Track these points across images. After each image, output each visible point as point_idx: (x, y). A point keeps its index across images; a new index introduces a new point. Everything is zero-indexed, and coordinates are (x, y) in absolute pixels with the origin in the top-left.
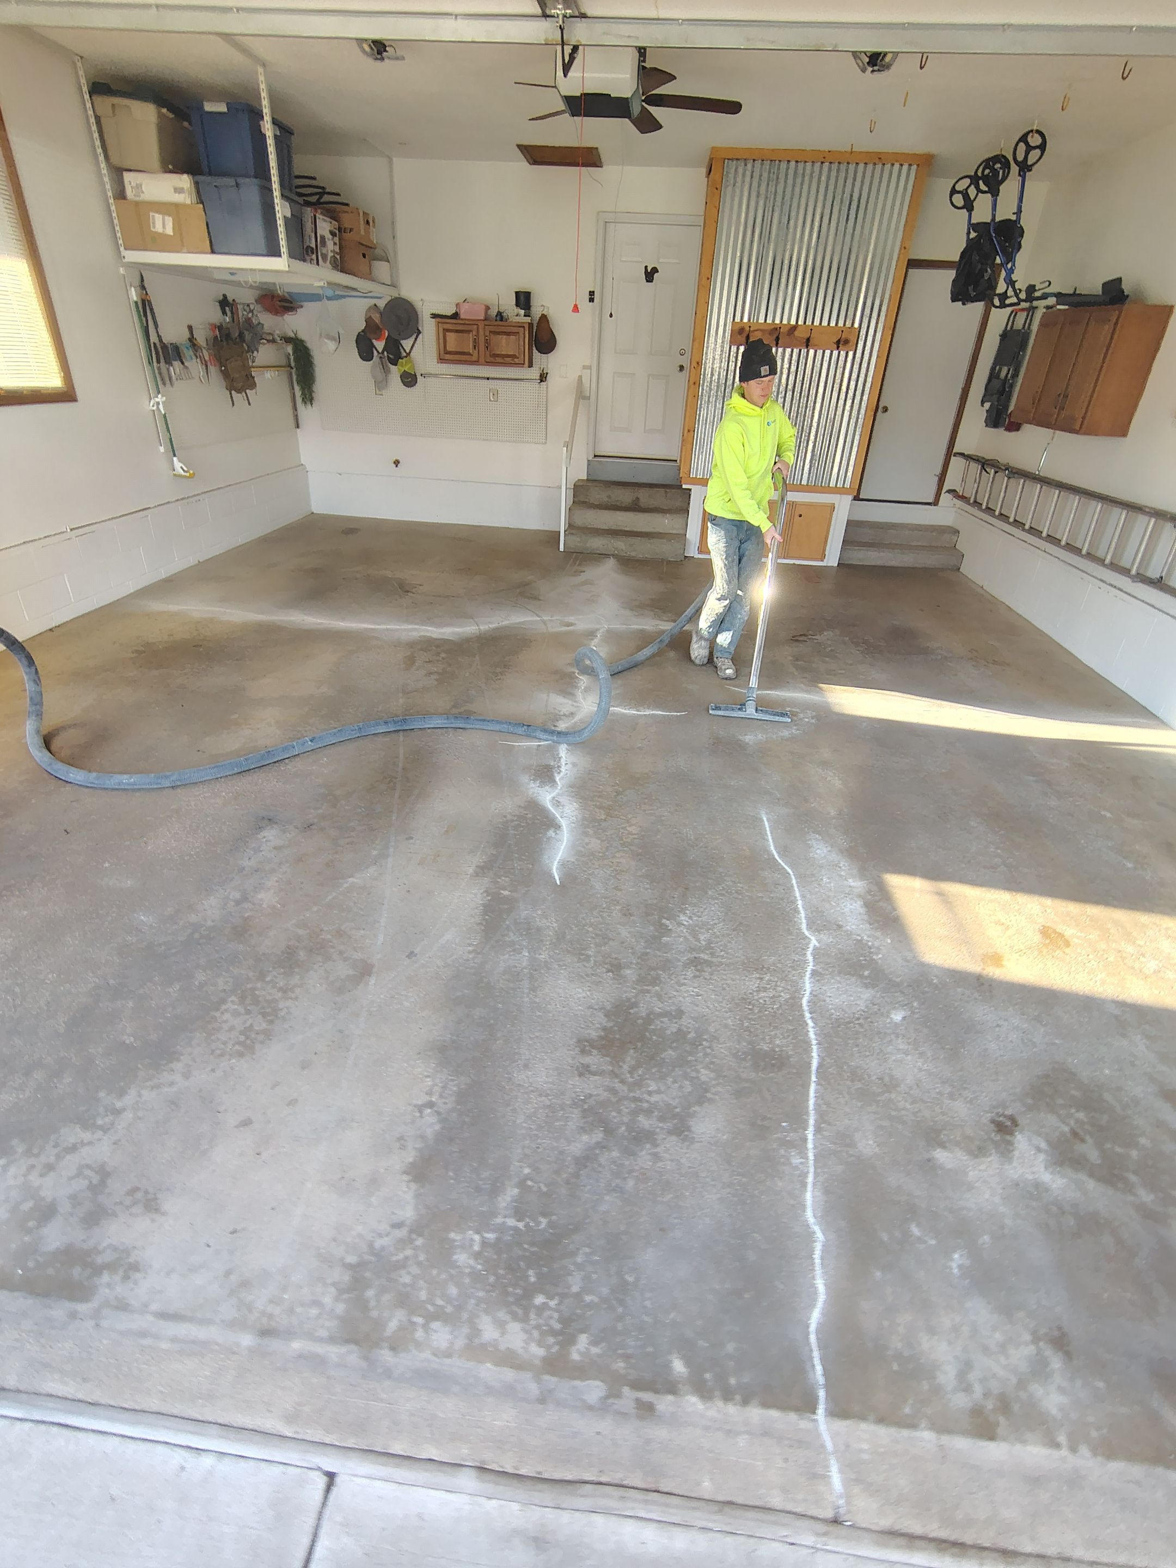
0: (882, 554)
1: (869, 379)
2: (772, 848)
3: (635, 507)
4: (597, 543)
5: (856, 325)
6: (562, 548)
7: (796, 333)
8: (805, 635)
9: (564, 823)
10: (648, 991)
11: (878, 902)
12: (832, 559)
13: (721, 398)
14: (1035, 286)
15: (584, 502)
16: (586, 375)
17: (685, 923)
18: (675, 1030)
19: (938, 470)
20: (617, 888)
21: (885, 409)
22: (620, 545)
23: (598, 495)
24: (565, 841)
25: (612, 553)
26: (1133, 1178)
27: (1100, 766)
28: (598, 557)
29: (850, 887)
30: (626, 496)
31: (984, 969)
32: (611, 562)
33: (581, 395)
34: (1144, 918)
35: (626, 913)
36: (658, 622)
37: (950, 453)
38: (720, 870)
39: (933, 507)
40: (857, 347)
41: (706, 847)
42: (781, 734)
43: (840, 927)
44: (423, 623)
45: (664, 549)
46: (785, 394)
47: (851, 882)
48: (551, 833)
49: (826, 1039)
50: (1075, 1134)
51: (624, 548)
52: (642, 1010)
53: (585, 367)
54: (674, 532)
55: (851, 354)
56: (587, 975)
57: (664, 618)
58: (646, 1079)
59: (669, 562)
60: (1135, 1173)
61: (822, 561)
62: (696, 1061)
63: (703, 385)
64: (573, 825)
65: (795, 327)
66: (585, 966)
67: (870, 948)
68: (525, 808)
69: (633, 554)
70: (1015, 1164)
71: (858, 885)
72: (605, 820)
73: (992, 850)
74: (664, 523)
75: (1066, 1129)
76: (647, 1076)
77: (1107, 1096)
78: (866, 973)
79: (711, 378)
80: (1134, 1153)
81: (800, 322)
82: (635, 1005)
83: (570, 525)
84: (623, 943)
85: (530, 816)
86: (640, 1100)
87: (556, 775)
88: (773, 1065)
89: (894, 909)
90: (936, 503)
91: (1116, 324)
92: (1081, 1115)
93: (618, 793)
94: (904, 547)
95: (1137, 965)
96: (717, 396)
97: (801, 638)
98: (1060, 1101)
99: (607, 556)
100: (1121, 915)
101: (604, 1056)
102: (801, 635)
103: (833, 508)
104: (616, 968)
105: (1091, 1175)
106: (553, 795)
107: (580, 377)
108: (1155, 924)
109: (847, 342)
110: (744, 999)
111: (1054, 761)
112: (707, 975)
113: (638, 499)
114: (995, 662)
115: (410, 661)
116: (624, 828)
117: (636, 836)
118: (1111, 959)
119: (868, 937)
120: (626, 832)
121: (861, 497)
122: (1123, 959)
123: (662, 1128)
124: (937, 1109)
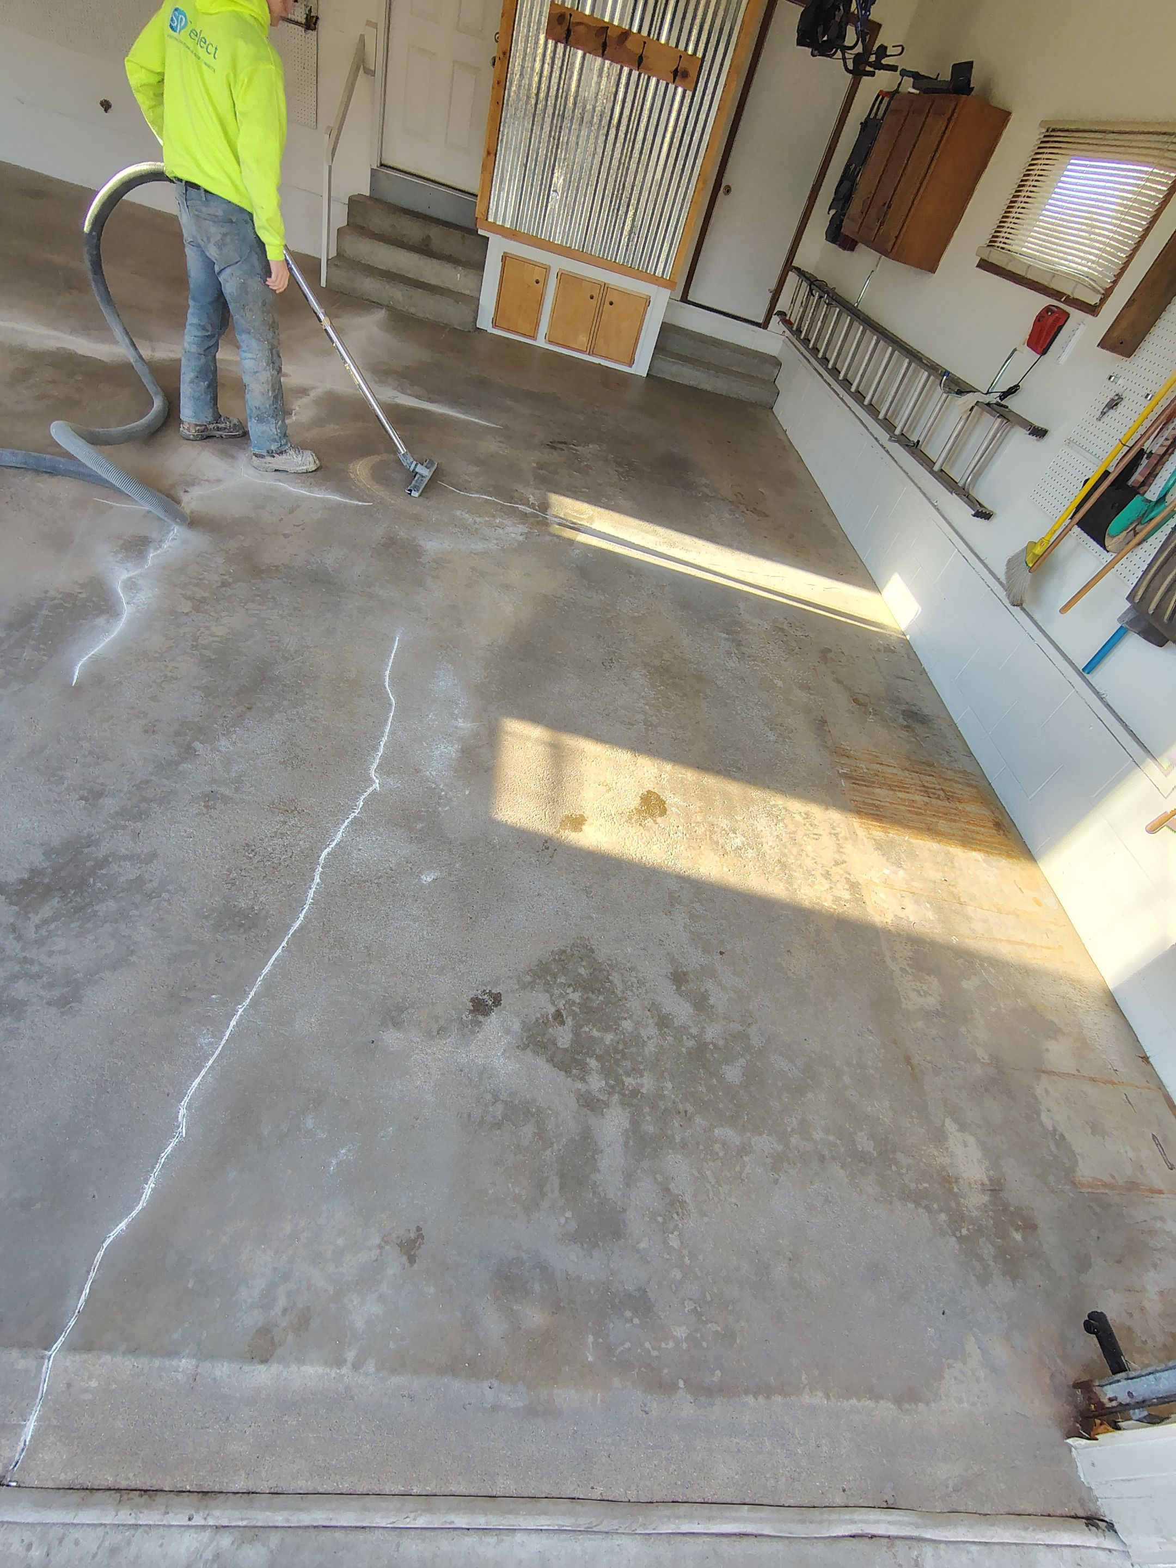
0: (698, 373)
1: (706, 137)
2: (387, 673)
3: (424, 249)
4: (369, 286)
5: (700, 55)
6: (323, 284)
7: (629, 44)
8: (565, 443)
9: (127, 611)
10: (124, 828)
11: (480, 747)
12: (641, 368)
13: (531, 115)
14: (886, 48)
15: (362, 228)
16: (370, 34)
17: (223, 749)
18: (132, 877)
19: (773, 285)
20: (154, 699)
21: (728, 190)
22: (397, 294)
23: (380, 221)
24: (115, 633)
25: (386, 304)
26: (593, 1063)
27: (799, 633)
28: (364, 304)
29: (456, 727)
30: (414, 231)
31: (558, 832)
32: (381, 314)
33: (360, 64)
34: (755, 793)
35: (150, 730)
36: (399, 394)
37: (788, 266)
38: (307, 691)
39: (761, 330)
40: (696, 86)
41: (303, 663)
42: (473, 546)
43: (418, 771)
44: (73, 331)
45: (451, 312)
46: (608, 131)
47: (461, 723)
48: (101, 621)
49: (327, 897)
50: (558, 1016)
51: (401, 299)
52: (100, 852)
53: (369, 23)
54: (467, 292)
55: (689, 94)
56: (48, 802)
57: (409, 391)
58: (58, 936)
59: (454, 330)
60: (599, 1058)
61: (631, 367)
62: (139, 916)
63: (510, 89)
64: (138, 615)
65: (626, 34)
66: (51, 790)
67: (440, 798)
68: (82, 586)
69: (413, 310)
70: (472, 1047)
71: (465, 725)
72: (187, 614)
73: (640, 705)
74: (454, 278)
75: (552, 1010)
76: (60, 932)
77: (615, 977)
78: (420, 826)
79: (520, 81)
80: (609, 1038)
81: (635, 30)
82: (97, 843)
83: (339, 255)
84: (122, 765)
85: (83, 596)
86: (32, 962)
87: (152, 550)
88: (241, 925)
89: (494, 758)
90: (765, 325)
91: (949, 119)
92: (576, 996)
93: (224, 584)
94: (718, 369)
95: (721, 841)
96: (526, 110)
97: (560, 446)
98: (562, 979)
99: (378, 305)
100: (734, 788)
101: (11, 903)
102: (561, 443)
103: (648, 302)
104: (94, 795)
105: (551, 1060)
106: (131, 574)
107: (362, 36)
108: (764, 800)
109: (685, 75)
110: (248, 845)
111: (758, 621)
112: (214, 813)
113: (428, 237)
114: (755, 511)
115: (23, 375)
116: (208, 628)
117: (218, 639)
118: (700, 832)
119: (446, 785)
120: (208, 632)
121: (689, 298)
122: (712, 833)
123: (41, 998)
124: (417, 985)
